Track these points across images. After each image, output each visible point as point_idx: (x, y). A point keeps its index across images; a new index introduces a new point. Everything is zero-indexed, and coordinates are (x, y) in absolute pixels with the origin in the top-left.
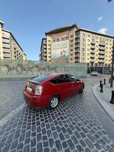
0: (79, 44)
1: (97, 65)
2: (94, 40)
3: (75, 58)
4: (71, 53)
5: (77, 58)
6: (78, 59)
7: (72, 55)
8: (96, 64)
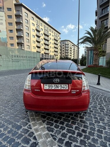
0: (21, 24)
1: (43, 56)
2: (39, 26)
3: (18, 43)
4: (11, 35)
5: (20, 44)
6: (21, 46)
7: (12, 38)
8: (43, 54)
